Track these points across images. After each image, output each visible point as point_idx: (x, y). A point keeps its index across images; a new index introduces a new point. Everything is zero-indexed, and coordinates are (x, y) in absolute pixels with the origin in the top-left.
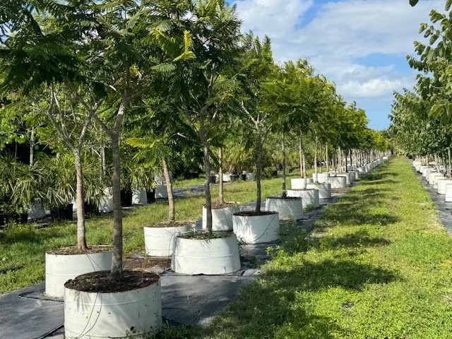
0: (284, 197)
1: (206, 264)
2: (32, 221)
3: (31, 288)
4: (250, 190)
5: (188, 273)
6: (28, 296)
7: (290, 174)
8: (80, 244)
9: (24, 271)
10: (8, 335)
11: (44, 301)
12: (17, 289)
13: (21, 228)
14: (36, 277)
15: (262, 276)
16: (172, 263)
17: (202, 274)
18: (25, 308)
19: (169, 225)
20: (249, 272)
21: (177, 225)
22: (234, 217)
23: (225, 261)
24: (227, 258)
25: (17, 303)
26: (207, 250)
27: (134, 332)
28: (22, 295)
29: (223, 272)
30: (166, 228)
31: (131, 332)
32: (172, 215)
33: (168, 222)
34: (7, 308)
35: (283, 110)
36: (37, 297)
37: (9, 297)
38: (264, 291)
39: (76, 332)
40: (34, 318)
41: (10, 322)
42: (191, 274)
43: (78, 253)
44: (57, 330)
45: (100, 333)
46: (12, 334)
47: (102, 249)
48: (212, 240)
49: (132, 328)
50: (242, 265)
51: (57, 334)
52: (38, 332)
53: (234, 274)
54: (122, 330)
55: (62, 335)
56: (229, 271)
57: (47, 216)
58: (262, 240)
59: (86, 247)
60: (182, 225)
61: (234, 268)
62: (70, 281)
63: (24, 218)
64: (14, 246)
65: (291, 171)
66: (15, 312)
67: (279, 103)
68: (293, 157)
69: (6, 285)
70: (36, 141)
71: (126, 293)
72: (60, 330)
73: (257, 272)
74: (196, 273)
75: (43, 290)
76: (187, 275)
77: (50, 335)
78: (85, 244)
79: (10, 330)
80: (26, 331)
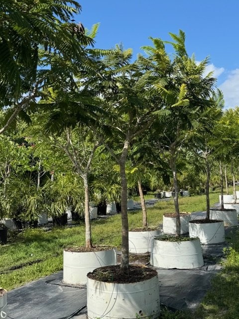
0: (223, 209)
1: (178, 260)
2: (41, 226)
3: (52, 276)
4: (189, 203)
5: (164, 267)
6: (52, 282)
7: (214, 191)
8: (87, 244)
9: (45, 263)
10: (45, 314)
11: (64, 287)
12: (42, 277)
13: (34, 231)
14: (54, 268)
15: (223, 271)
16: (151, 259)
17: (176, 269)
18: (52, 292)
19: (144, 230)
20: (211, 267)
21: (149, 230)
22: (190, 224)
23: (193, 258)
24: (195, 256)
25: (45, 288)
26: (178, 249)
27: (142, 315)
28: (48, 282)
29: (191, 267)
30: (142, 232)
31: (140, 315)
32: (145, 222)
33: (142, 228)
34: (38, 293)
35: (227, 143)
36: (58, 283)
37: (38, 283)
38: (230, 284)
39: (98, 314)
40: (60, 300)
41: (43, 303)
42: (167, 268)
43: (87, 251)
44: (80, 311)
45: (116, 314)
46: (48, 313)
47: (104, 248)
48: (182, 242)
49: (140, 312)
50: (205, 262)
51: (81, 314)
52: (66, 312)
53: (200, 269)
54: (133, 313)
55: (84, 315)
56: (196, 266)
57: (51, 222)
58: (212, 242)
59: (92, 246)
60: (153, 230)
61: (199, 263)
62: (90, 273)
63: (35, 224)
64: (34, 244)
65: (214, 189)
66: (46, 296)
67: (224, 139)
68: (215, 179)
69: (34, 274)
70: (42, 170)
71: (135, 284)
72: (82, 310)
73: (218, 267)
74: (171, 268)
75: (61, 278)
76: (164, 269)
77: (76, 314)
78: (91, 244)
79: (45, 310)
80: (58, 311)
